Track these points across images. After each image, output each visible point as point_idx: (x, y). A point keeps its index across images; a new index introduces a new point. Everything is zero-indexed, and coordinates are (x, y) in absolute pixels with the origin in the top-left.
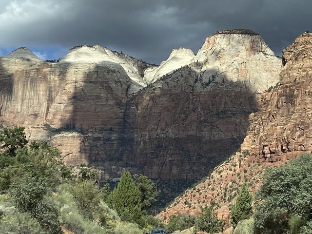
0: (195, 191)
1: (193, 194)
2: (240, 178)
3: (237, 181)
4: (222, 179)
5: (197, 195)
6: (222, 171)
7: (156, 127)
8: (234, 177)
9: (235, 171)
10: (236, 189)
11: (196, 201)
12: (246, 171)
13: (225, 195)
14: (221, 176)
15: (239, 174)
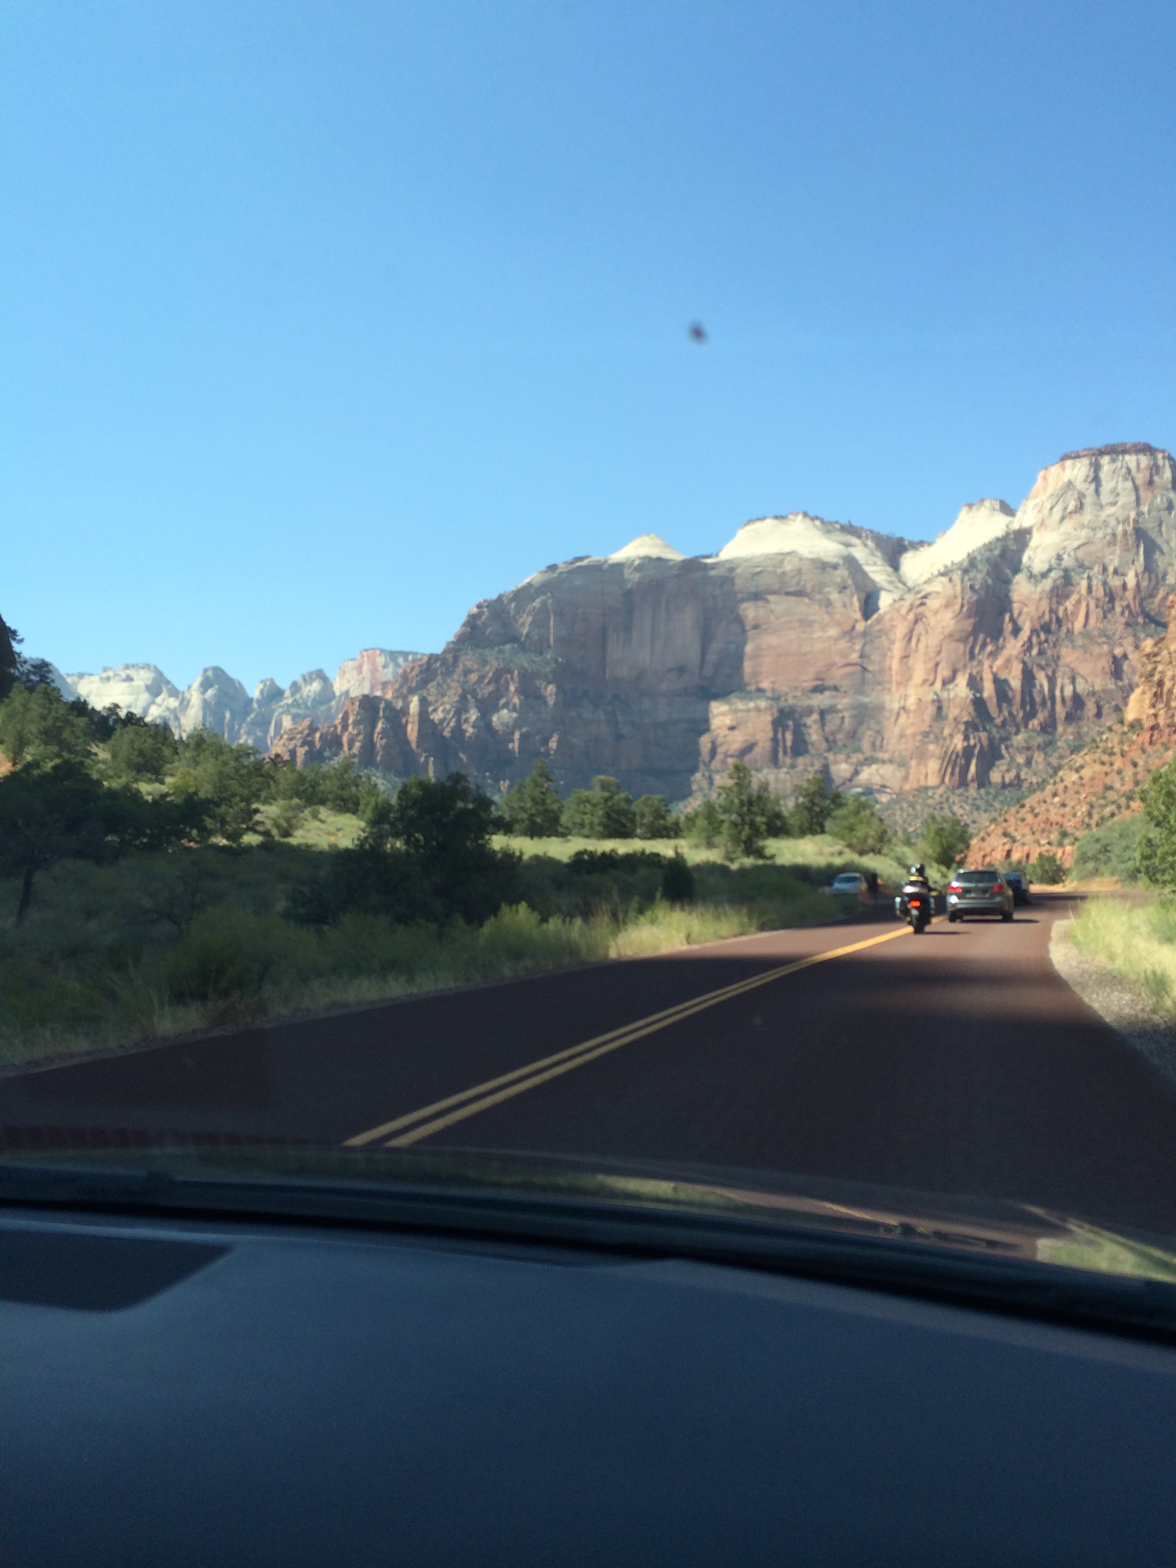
0: (1024, 810)
1: (1019, 816)
2: (1122, 779)
3: (1117, 785)
4: (1084, 782)
5: (1029, 818)
6: (1082, 767)
7: (931, 678)
8: (1109, 778)
9: (1112, 764)
10: (1114, 802)
11: (1027, 830)
12: (1135, 765)
13: (1090, 815)
14: (1081, 778)
15: (1119, 772)
